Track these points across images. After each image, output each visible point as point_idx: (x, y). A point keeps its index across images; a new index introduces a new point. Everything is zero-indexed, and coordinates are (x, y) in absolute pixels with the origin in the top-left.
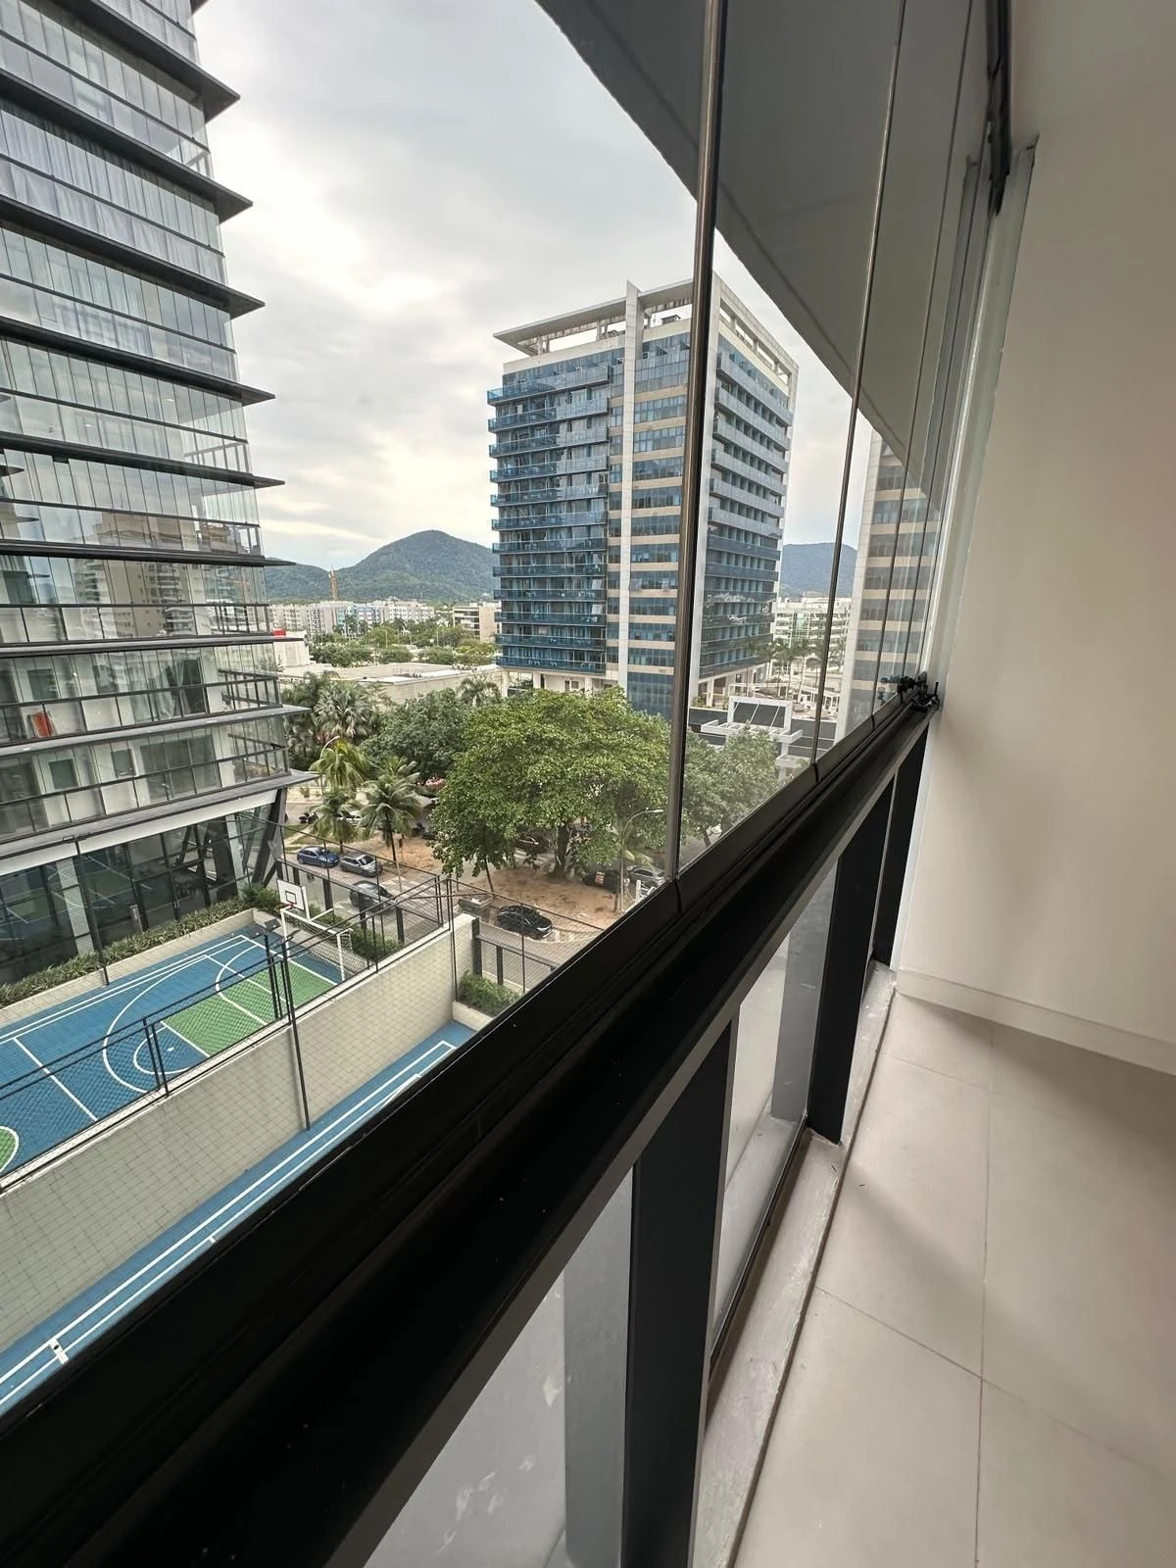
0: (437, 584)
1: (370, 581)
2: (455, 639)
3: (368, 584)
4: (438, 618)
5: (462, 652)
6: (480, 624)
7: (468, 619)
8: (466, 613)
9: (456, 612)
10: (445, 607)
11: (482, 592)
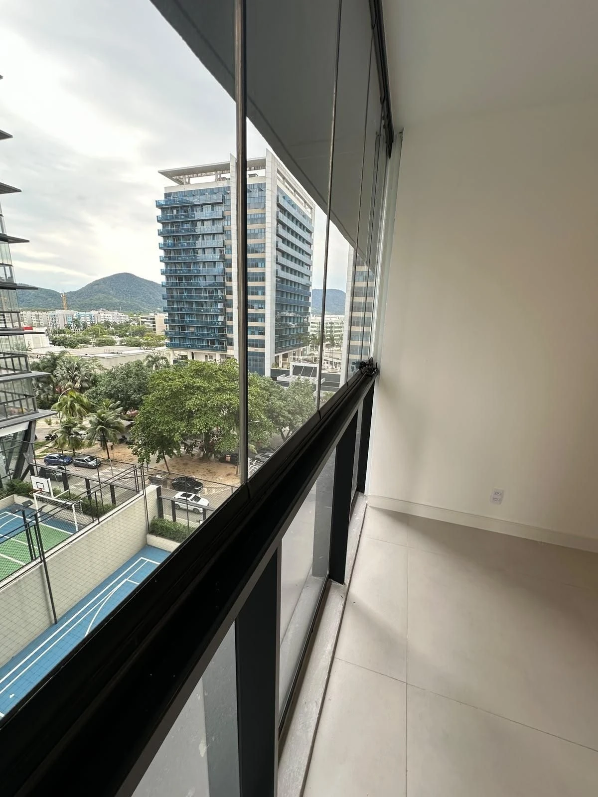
0: (129, 302)
1: (88, 299)
2: (141, 333)
3: (87, 301)
4: (131, 322)
5: (146, 340)
6: (157, 325)
7: (149, 322)
8: (147, 319)
9: (141, 318)
10: (135, 315)
11: (157, 307)
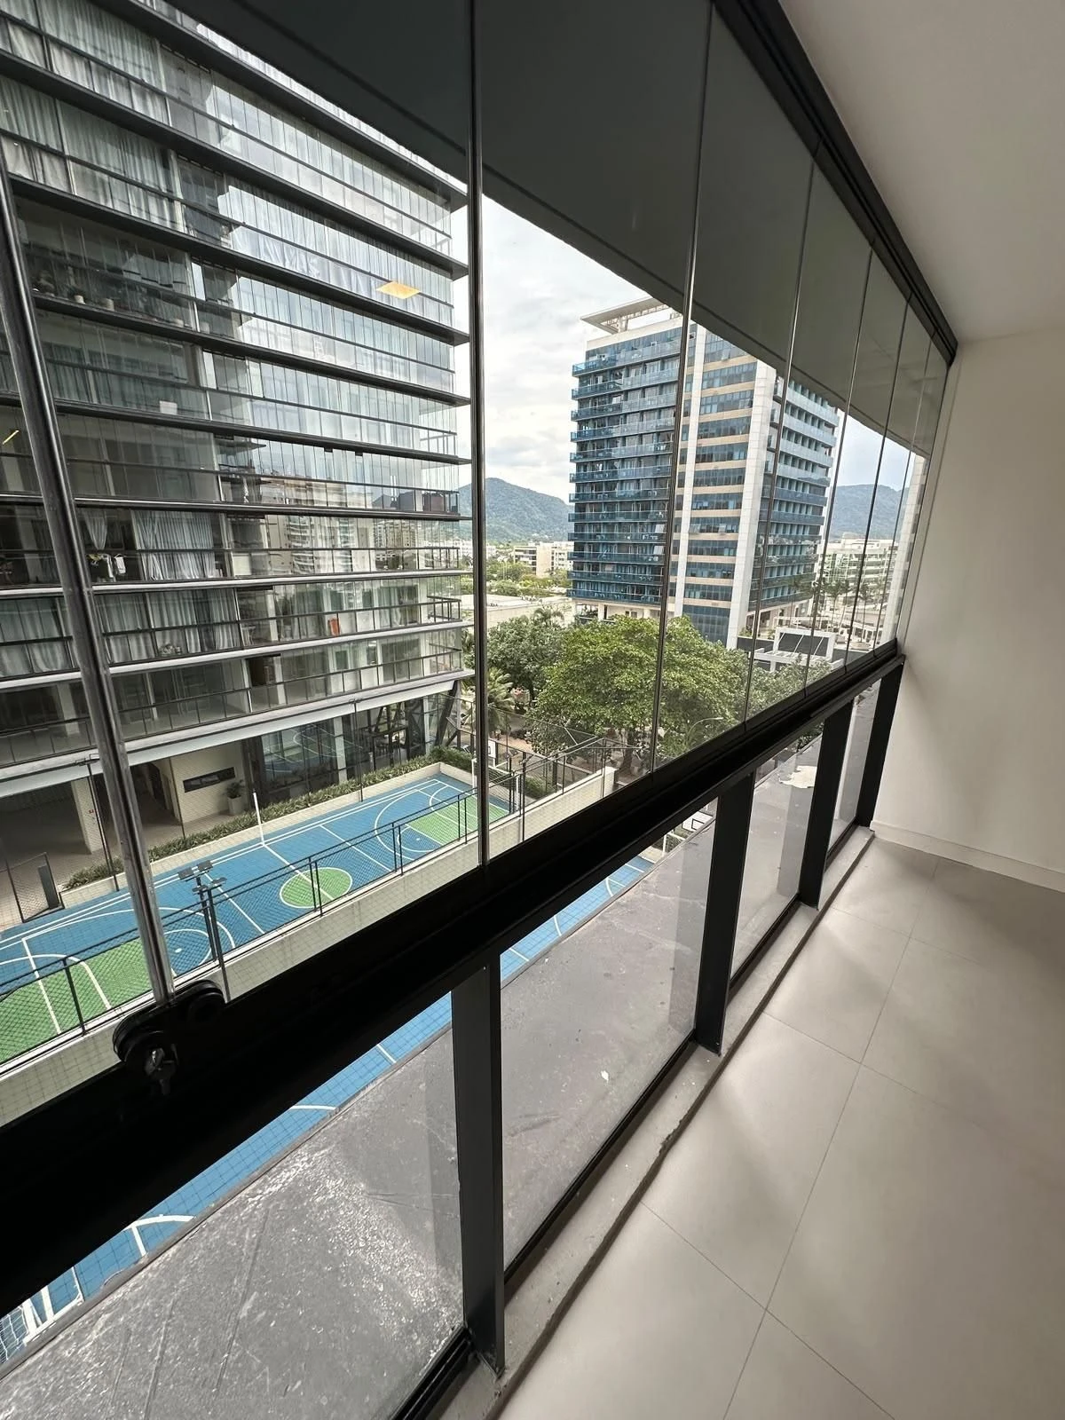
2: (515, 574)
5: (525, 585)
6: (537, 561)
7: (527, 557)
11: (533, 533)
